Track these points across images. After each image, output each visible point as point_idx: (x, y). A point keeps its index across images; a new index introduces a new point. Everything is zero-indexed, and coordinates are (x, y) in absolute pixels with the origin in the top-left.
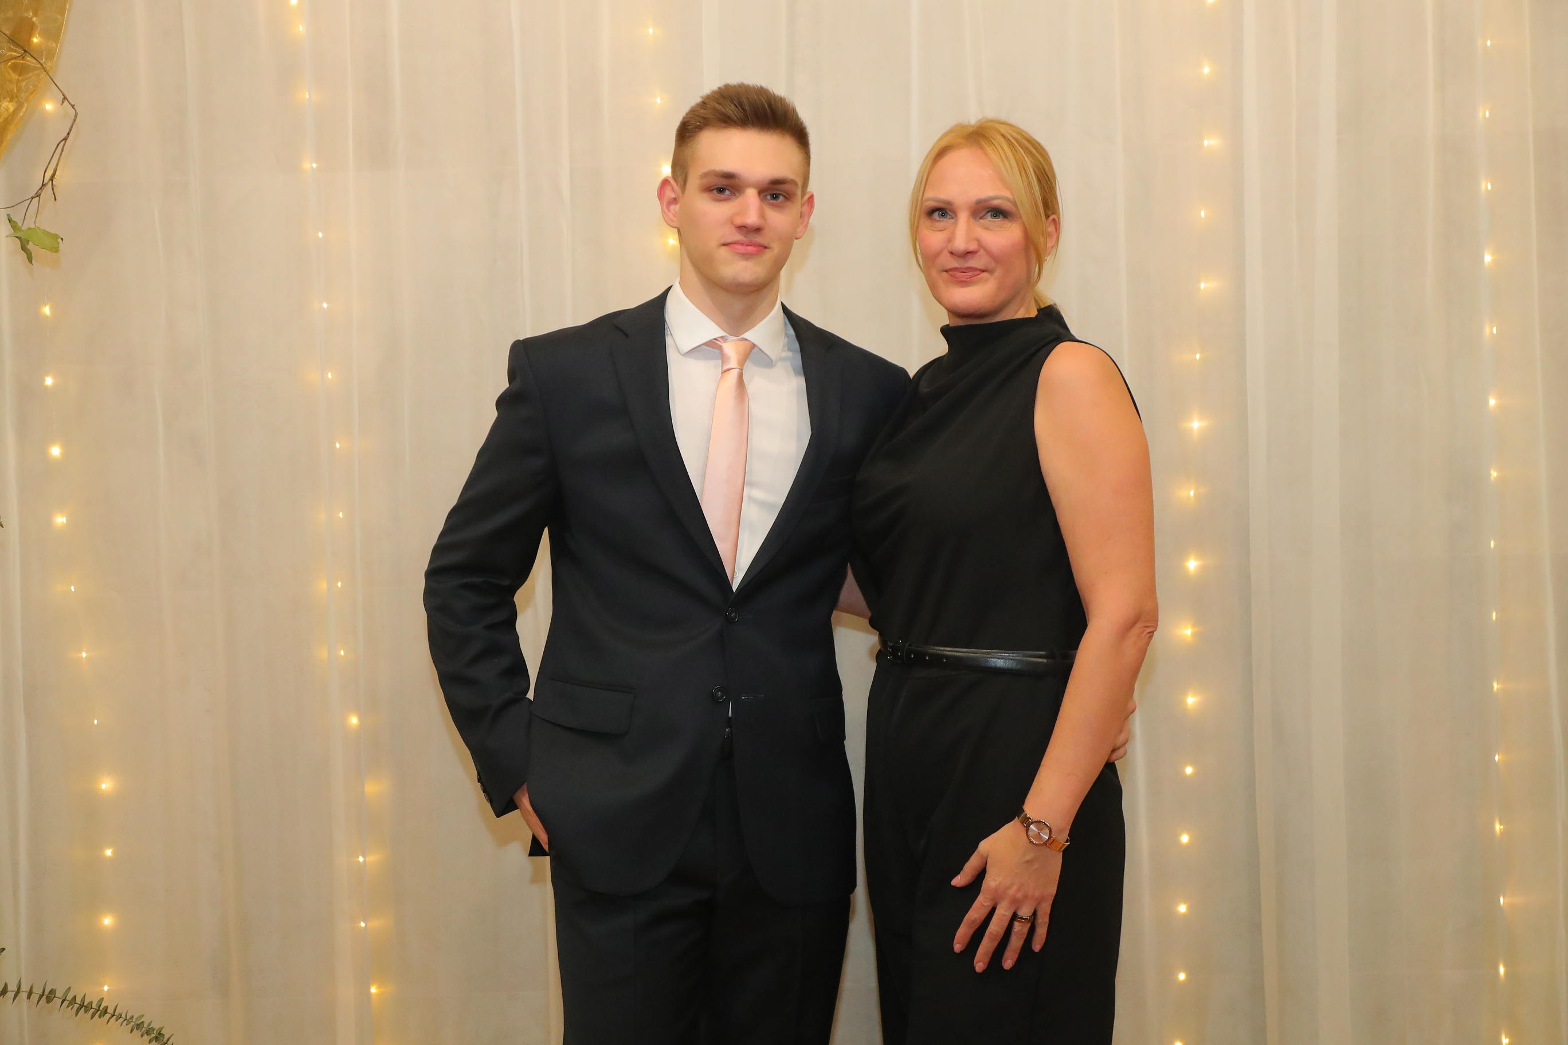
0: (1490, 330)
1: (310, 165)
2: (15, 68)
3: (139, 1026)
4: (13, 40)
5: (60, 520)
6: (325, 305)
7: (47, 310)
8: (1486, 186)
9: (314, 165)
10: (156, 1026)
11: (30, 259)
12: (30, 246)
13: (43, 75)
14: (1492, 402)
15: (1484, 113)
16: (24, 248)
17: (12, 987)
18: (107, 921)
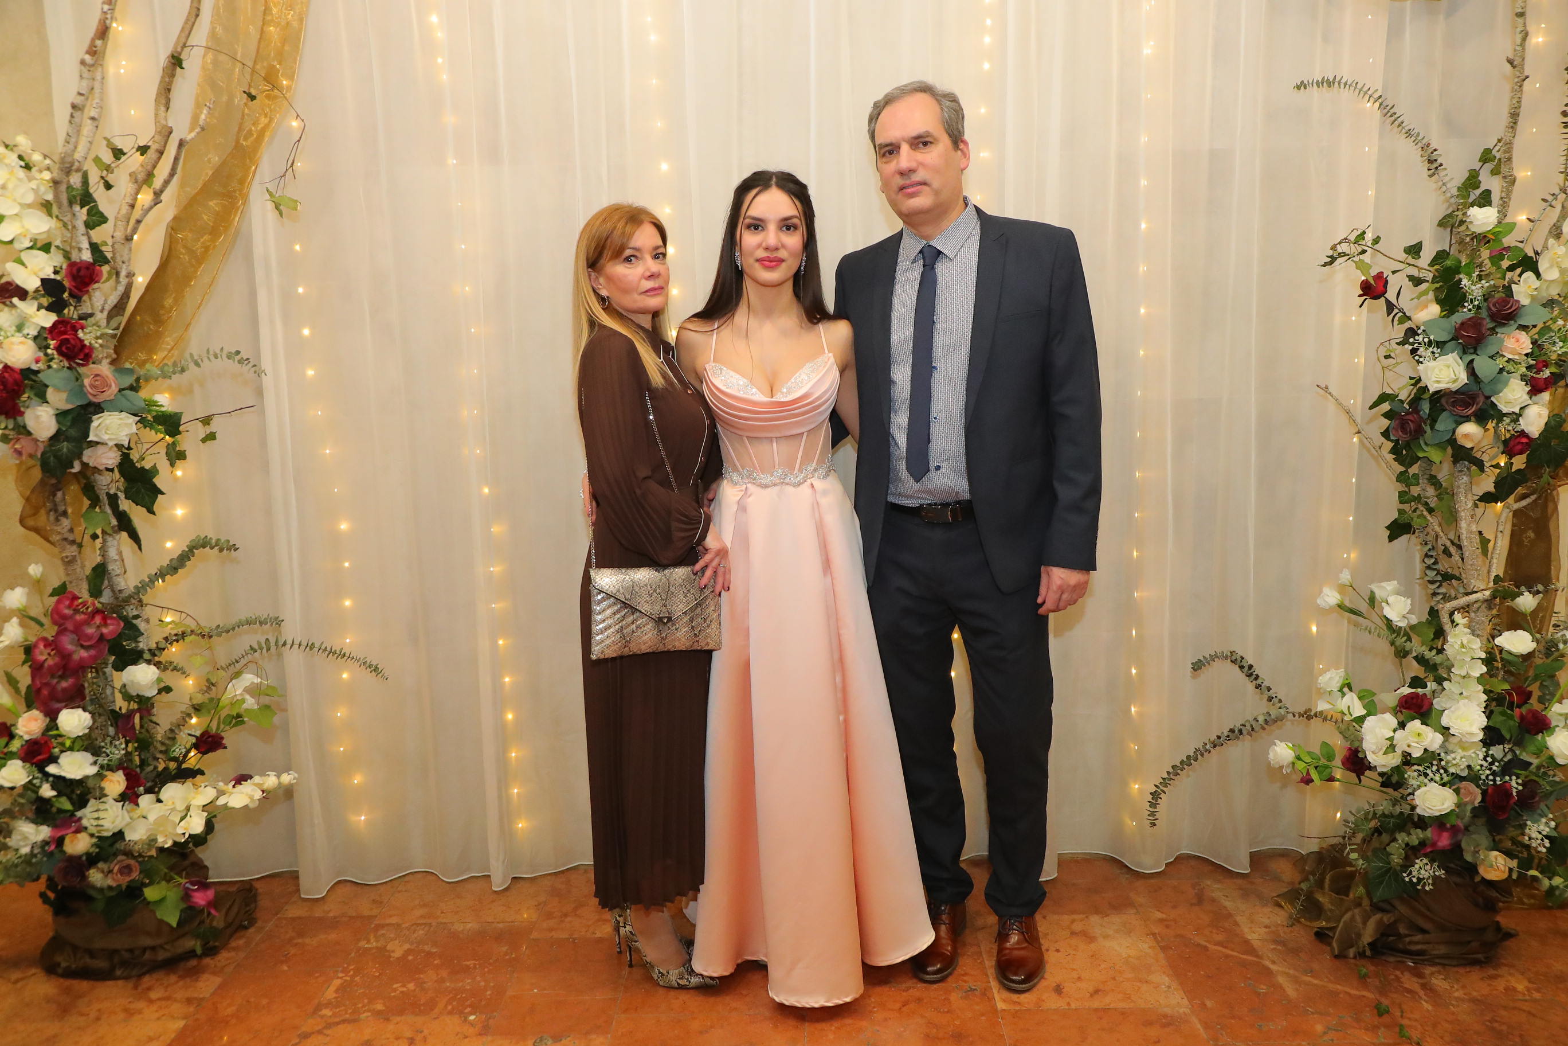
0: (1142, 268)
1: (452, 161)
2: (268, 97)
3: (364, 664)
4: (266, 79)
5: (310, 373)
6: (463, 247)
7: (297, 247)
8: (1143, 182)
9: (455, 162)
10: (374, 663)
11: (281, 214)
12: (281, 207)
13: (285, 102)
14: (1142, 311)
15: (1144, 139)
16: (277, 208)
17: (289, 642)
18: (348, 603)
